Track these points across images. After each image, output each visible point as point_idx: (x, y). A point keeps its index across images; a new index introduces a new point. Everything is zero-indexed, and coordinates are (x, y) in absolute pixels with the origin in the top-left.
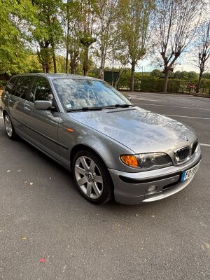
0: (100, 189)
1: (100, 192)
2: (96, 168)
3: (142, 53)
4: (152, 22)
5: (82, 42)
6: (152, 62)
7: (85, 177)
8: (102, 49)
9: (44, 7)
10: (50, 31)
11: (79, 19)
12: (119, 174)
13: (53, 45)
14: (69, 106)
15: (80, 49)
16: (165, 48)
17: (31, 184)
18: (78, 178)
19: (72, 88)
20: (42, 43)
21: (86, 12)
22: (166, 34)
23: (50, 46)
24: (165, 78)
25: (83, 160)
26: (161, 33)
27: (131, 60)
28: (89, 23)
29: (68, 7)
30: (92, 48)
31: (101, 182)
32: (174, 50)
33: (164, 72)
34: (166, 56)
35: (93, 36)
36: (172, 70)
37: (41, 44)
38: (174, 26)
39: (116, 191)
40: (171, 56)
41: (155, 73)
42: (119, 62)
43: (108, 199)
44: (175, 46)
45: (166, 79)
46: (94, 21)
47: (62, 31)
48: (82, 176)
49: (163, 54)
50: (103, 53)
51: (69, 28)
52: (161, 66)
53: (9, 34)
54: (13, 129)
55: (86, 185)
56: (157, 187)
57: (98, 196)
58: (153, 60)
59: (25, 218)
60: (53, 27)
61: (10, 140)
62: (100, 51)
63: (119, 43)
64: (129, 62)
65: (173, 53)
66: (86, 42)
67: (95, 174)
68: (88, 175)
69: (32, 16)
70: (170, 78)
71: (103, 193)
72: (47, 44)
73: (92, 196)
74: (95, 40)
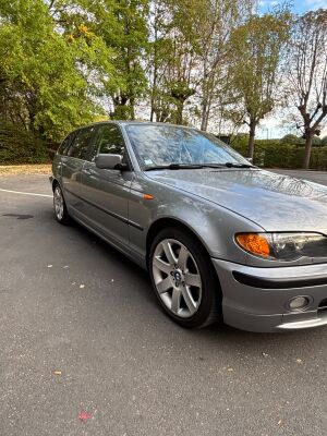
0: (196, 300)
1: (195, 304)
2: (189, 259)
3: (268, 108)
4: (283, 61)
5: (174, 95)
6: (284, 122)
7: (170, 277)
8: (204, 104)
9: (123, 49)
10: (129, 81)
11: (171, 63)
12: (233, 269)
13: (132, 101)
14: (148, 162)
15: (171, 106)
16: (306, 99)
17: (82, 286)
18: (158, 279)
19: (159, 147)
20: (117, 98)
21: (181, 54)
22: (307, 77)
23: (128, 103)
24: (306, 145)
25: (167, 245)
26: (299, 78)
27: (248, 119)
28: (185, 69)
29: (155, 47)
30: (189, 103)
31: (198, 284)
32: (321, 101)
33: (304, 137)
34: (307, 112)
35: (191, 86)
36: (318, 133)
37: (116, 101)
38: (320, 65)
39: (225, 303)
40: (316, 111)
41: (288, 139)
42: (229, 122)
43: (209, 319)
44: (322, 95)
45: (307, 149)
46: (192, 65)
47: (146, 80)
48: (164, 276)
49: (302, 109)
50: (205, 109)
51: (156, 76)
52: (298, 128)
53: (73, 86)
54: (65, 207)
55: (170, 292)
56: (307, 300)
57: (192, 312)
58: (285, 118)
59: (64, 339)
60: (134, 75)
61: (59, 225)
62: (200, 108)
63: (231, 94)
64: (245, 122)
65: (319, 106)
66: (180, 96)
67: (186, 271)
68: (174, 274)
69: (106, 62)
70: (313, 146)
71: (200, 307)
72: (124, 101)
73: (180, 312)
74: (194, 92)
